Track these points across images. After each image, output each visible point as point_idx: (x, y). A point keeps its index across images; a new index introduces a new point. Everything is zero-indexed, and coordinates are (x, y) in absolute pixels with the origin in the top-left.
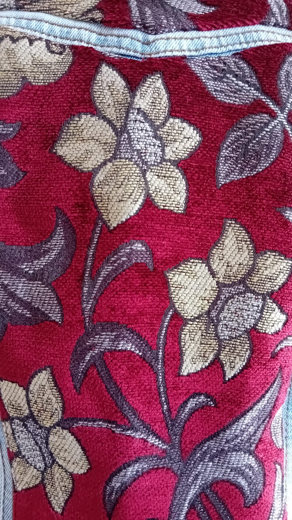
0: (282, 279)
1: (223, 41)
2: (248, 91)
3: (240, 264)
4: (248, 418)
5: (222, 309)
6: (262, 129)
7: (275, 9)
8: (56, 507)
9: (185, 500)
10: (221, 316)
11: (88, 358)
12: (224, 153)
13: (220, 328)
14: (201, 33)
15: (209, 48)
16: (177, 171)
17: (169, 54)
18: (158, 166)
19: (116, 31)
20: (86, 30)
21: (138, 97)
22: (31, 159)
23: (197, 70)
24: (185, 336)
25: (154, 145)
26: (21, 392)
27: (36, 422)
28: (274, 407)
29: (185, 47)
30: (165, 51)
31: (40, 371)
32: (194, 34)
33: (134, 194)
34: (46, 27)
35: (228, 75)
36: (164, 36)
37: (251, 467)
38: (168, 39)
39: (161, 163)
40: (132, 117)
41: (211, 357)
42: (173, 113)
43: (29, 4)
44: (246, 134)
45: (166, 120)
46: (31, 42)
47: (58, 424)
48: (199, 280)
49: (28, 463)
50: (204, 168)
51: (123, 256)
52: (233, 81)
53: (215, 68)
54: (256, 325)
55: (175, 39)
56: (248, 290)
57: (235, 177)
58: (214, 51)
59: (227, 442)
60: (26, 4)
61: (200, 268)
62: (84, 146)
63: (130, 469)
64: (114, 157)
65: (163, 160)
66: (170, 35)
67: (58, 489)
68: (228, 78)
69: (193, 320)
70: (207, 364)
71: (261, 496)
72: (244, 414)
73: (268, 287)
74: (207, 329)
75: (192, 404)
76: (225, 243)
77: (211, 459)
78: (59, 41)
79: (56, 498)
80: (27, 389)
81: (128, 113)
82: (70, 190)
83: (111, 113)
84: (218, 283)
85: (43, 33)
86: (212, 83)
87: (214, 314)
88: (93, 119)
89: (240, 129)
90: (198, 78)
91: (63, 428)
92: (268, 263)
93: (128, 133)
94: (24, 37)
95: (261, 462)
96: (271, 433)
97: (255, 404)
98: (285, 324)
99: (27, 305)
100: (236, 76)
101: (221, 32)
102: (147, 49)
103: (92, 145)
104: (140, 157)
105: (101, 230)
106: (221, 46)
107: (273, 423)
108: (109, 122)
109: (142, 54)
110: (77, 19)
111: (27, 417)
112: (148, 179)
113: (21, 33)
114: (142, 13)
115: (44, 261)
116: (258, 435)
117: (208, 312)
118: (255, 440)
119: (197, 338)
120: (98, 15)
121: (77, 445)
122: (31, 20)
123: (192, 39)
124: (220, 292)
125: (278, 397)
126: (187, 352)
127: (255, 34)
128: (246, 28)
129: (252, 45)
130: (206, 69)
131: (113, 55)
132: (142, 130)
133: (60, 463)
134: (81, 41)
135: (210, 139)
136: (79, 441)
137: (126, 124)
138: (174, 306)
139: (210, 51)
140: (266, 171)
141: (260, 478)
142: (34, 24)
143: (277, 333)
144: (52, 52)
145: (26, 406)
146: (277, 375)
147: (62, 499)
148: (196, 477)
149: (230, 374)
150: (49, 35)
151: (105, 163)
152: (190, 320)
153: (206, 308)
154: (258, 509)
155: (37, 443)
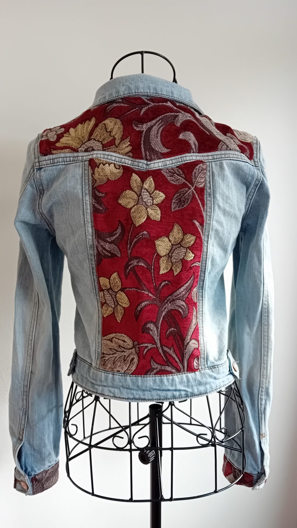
0: (192, 243)
1: (174, 161)
2: (181, 180)
3: (179, 238)
4: (182, 289)
5: (173, 253)
6: (185, 193)
7: (193, 147)
8: (118, 320)
9: (161, 316)
10: (173, 255)
11: (129, 268)
12: (173, 201)
13: (172, 259)
14: (166, 159)
15: (168, 165)
16: (158, 207)
17: (154, 169)
18: (151, 206)
19: (137, 160)
20: (127, 159)
21: (145, 184)
22: (110, 204)
23: (164, 173)
24: (161, 262)
25: (150, 200)
26: (107, 280)
27: (112, 290)
28: (192, 287)
29: (160, 166)
30: (153, 168)
31: (114, 273)
32: (163, 160)
33: (144, 216)
34: (113, 158)
35: (175, 174)
36: (153, 162)
37: (183, 306)
38: (154, 163)
39: (152, 205)
40: (143, 191)
41: (169, 268)
42: (156, 189)
43: (107, 149)
44: (180, 195)
45: (154, 191)
46: (109, 165)
47: (120, 290)
48: (166, 243)
49: (109, 306)
50: (166, 206)
51: (140, 235)
52: (176, 176)
53: (170, 172)
54: (184, 257)
55: (157, 163)
56: (181, 246)
57: (177, 209)
58: (170, 165)
59: (175, 296)
60: (106, 149)
61: (166, 239)
62: (128, 200)
63: (143, 303)
64: (137, 204)
65: (153, 204)
66: (155, 161)
67: (119, 314)
68: (175, 175)
69: (164, 256)
70: (168, 271)
71: (187, 315)
72: (181, 287)
73: (188, 245)
74: (168, 259)
75: (163, 284)
76: (174, 231)
77: (170, 303)
78: (118, 163)
79: (118, 317)
80: (109, 279)
81: (141, 189)
82: (123, 214)
83: (136, 189)
84: (172, 244)
85: (112, 161)
86: (169, 177)
87: (170, 254)
88: (130, 191)
89: (178, 193)
90: (164, 176)
91: (121, 291)
92: (188, 237)
93: (142, 196)
94: (107, 163)
95: (187, 304)
96: (192, 296)
97: (185, 284)
98: (194, 258)
99: (109, 252)
100: (177, 174)
101: (173, 158)
102: (148, 167)
103: (130, 200)
104: (145, 204)
105: (133, 227)
106: (173, 164)
107: (192, 293)
108: (136, 193)
109: (146, 169)
110: (124, 155)
111: (109, 289)
112: (148, 211)
113: (106, 161)
114: (146, 154)
115: (114, 237)
116: (186, 295)
117: (168, 254)
118: (185, 297)
119: (165, 262)
120: (131, 154)
121: (126, 297)
122: (108, 155)
123: (163, 162)
124: (172, 247)
125: (193, 283)
126: (162, 267)
127: (185, 158)
128: (182, 156)
129: (184, 162)
130: (167, 173)
131: (136, 170)
132: (146, 195)
133: (120, 304)
134: (126, 164)
135: (168, 196)
136: (126, 295)
137: (141, 193)
138: (157, 252)
139: (169, 166)
140: (187, 207)
141: (187, 310)
142: (109, 157)
143: (191, 260)
144: (116, 168)
145: (109, 285)
146: (192, 275)
147: (120, 317)
148: (165, 309)
149: (175, 274)
150: (115, 161)
151: (134, 206)
152: (162, 256)
153: (168, 252)
154: (186, 320)
155: (112, 298)
